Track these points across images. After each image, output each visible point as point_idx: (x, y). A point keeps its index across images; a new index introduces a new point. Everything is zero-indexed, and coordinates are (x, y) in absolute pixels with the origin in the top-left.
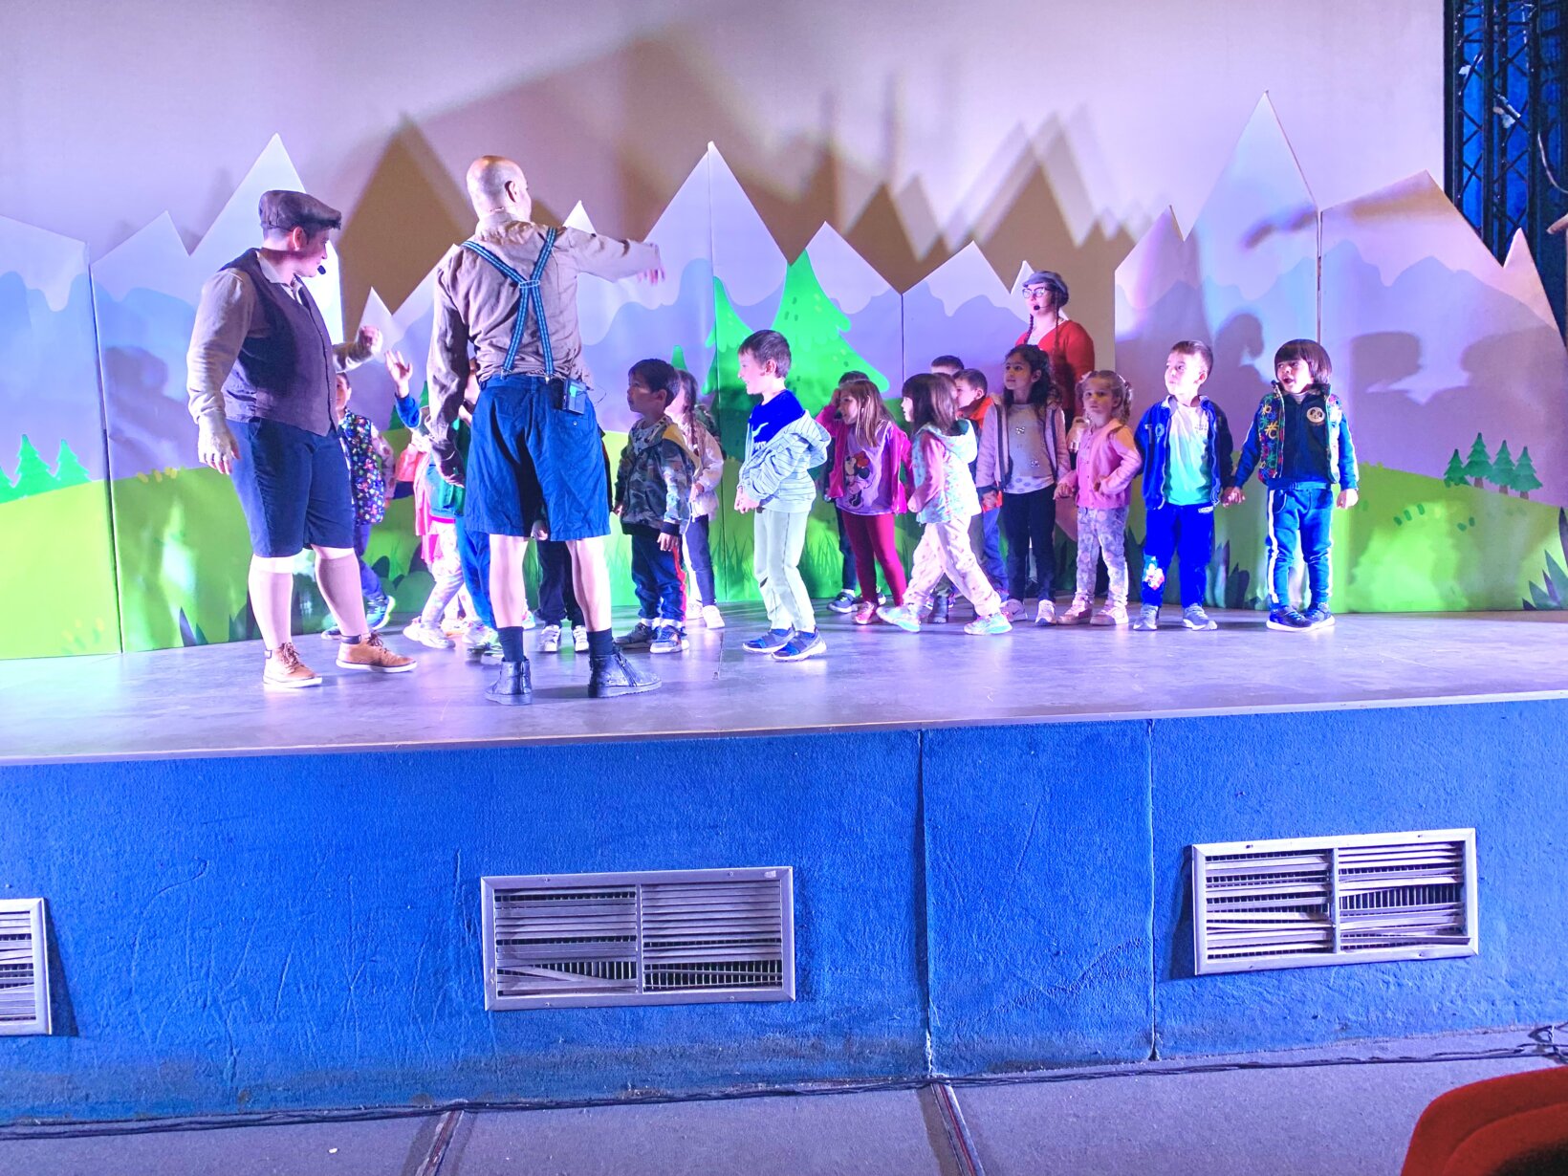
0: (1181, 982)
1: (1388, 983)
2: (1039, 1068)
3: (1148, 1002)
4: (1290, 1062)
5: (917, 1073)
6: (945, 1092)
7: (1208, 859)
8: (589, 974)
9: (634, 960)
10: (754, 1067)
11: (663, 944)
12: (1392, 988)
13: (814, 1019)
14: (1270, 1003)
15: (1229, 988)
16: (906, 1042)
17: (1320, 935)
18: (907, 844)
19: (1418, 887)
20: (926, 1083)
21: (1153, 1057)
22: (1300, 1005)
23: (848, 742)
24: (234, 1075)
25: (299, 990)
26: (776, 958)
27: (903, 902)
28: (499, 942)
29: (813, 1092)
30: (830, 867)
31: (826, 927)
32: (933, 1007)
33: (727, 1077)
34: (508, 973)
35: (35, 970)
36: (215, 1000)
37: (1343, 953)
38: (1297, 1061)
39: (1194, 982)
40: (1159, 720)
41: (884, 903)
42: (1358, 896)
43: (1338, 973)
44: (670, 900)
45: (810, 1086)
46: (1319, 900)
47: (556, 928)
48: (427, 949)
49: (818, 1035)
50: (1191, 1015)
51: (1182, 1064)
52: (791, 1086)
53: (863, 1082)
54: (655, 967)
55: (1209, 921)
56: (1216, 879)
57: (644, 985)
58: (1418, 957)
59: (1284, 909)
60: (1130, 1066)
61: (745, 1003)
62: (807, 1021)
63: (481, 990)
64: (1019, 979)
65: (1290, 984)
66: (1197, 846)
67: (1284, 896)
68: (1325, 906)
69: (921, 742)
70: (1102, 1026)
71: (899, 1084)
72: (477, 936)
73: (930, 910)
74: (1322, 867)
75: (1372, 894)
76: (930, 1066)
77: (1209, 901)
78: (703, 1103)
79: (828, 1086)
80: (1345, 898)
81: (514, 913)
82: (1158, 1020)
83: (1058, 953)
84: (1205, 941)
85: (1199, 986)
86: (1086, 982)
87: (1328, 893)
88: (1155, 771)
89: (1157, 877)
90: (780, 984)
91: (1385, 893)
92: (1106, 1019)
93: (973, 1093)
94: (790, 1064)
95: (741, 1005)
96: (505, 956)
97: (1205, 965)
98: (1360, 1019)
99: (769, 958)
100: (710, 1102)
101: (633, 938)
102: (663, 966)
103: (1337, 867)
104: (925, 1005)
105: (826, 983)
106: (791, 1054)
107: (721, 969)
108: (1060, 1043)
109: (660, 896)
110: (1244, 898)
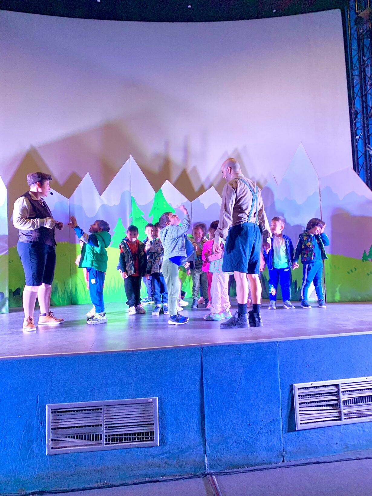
0: (292, 433)
1: (360, 431)
2: (245, 467)
3: (281, 441)
4: (330, 461)
5: (203, 471)
6: (212, 477)
7: (299, 389)
8: (85, 439)
9: (101, 433)
10: (144, 472)
11: (112, 427)
13: (166, 453)
14: (322, 439)
15: (308, 435)
16: (199, 460)
17: (337, 414)
19: (367, 396)
20: (205, 475)
21: (283, 461)
22: (332, 440)
23: (177, 352)
26: (152, 431)
27: (197, 408)
28: (52, 429)
29: (165, 480)
30: (171, 397)
31: (170, 419)
32: (207, 446)
33: (135, 476)
34: (55, 440)
38: (332, 460)
39: (296, 433)
40: (280, 341)
41: (190, 409)
42: (348, 400)
43: (343, 428)
44: (115, 410)
45: (165, 478)
46: (336, 402)
47: (73, 423)
48: (25, 432)
49: (168, 458)
50: (295, 445)
51: (293, 464)
52: (158, 479)
53: (183, 476)
54: (109, 436)
55: (300, 411)
56: (301, 396)
57: (105, 443)
58: (369, 421)
59: (324, 406)
60: (276, 465)
61: (141, 447)
62: (163, 454)
63: (45, 447)
64: (237, 434)
65: (328, 432)
66: (295, 385)
67: (324, 401)
68: (338, 404)
69: (202, 351)
70: (266, 450)
71: (196, 476)
73: (206, 411)
74: (336, 390)
75: (352, 399)
76: (207, 468)
77: (300, 404)
78: (126, 487)
79: (170, 478)
80: (344, 401)
81: (58, 417)
82: (284, 447)
83: (250, 425)
84: (299, 418)
85: (298, 435)
86: (260, 434)
87: (338, 400)
88: (280, 359)
89: (282, 396)
90: (153, 440)
91: (357, 399)
92: (267, 447)
93: (222, 478)
94: (157, 470)
95: (140, 449)
96: (53, 434)
97: (299, 427)
98: (352, 444)
99: (149, 431)
100: (128, 486)
101: (101, 425)
102: (112, 435)
103: (341, 390)
104: (205, 445)
105: (170, 439)
106: (158, 466)
107: (133, 435)
108: (252, 457)
109: (111, 409)
110: (311, 402)
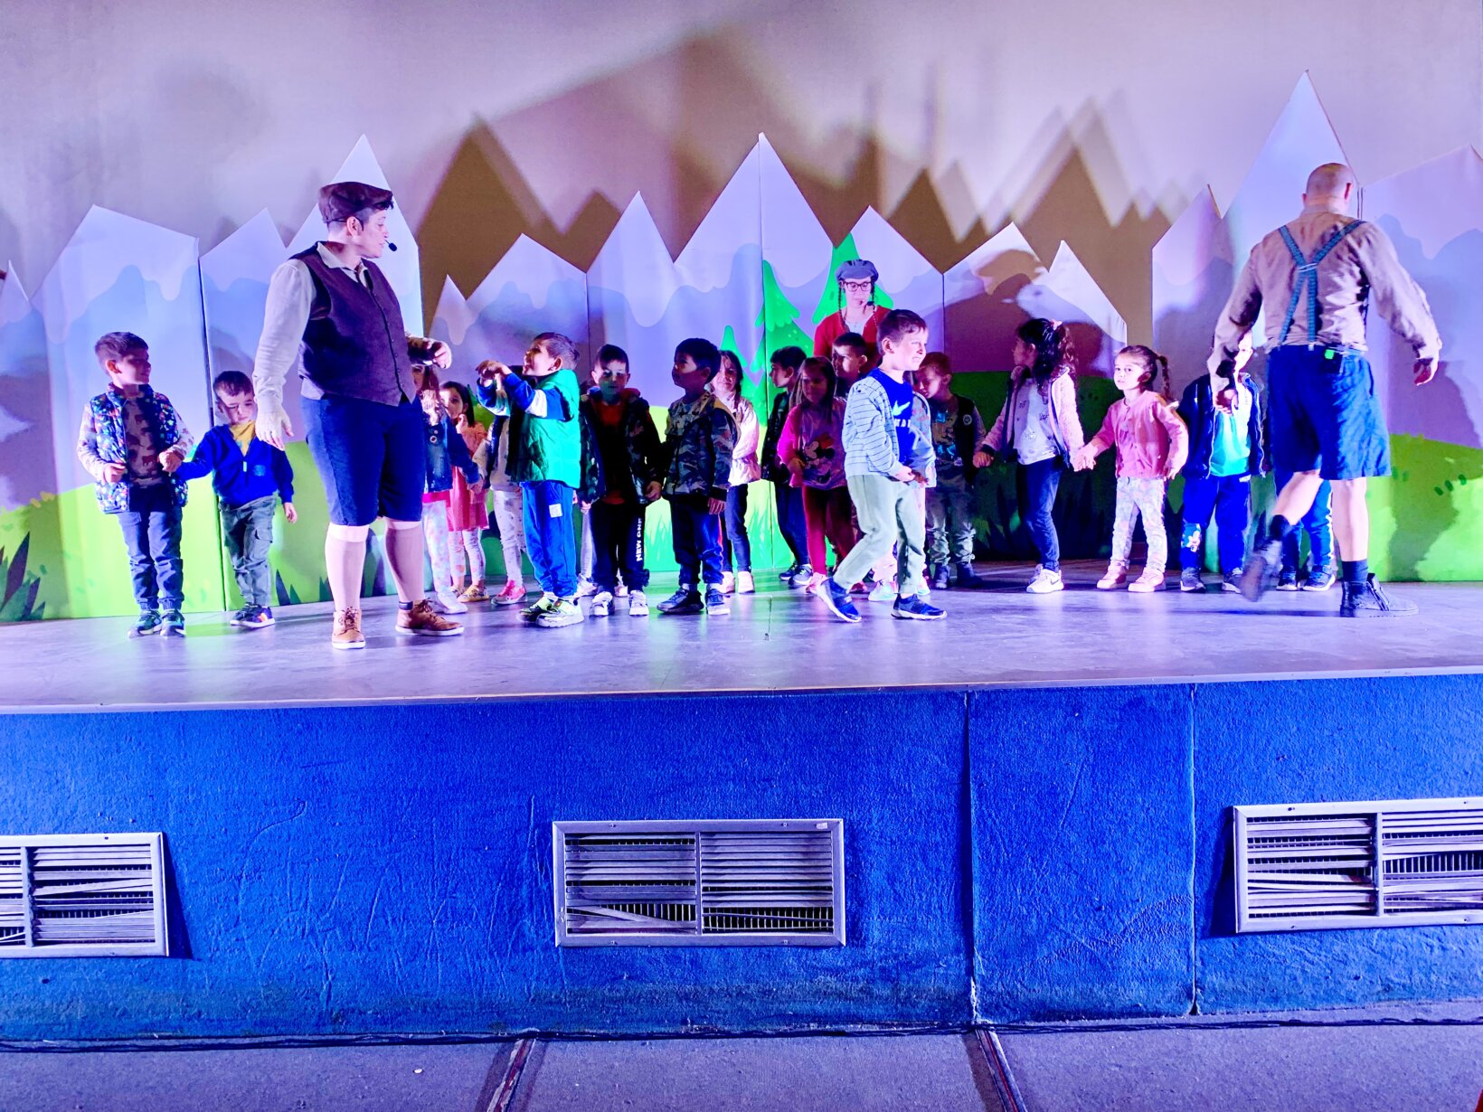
0: (1222, 940)
1: (1432, 947)
2: (1081, 1018)
3: (1189, 957)
4: (1331, 1021)
5: (963, 1019)
6: (990, 1038)
7: (1250, 820)
8: (651, 915)
9: (694, 903)
10: (805, 1008)
11: (721, 889)
12: (1436, 951)
14: (1312, 963)
15: (1270, 948)
16: (951, 989)
17: (1363, 898)
18: (949, 800)
19: (1463, 853)
20: (969, 1029)
21: (1194, 1012)
22: (1342, 965)
23: (897, 703)
24: (329, 997)
25: (387, 922)
26: (828, 905)
27: (949, 856)
28: (569, 883)
29: (862, 1034)
30: (879, 821)
31: (875, 878)
32: (978, 957)
33: (782, 1017)
34: (576, 911)
35: (154, 897)
36: (312, 931)
37: (1387, 916)
38: (1338, 1019)
39: (1236, 941)
40: (1201, 685)
41: (931, 856)
42: (1402, 861)
43: (1380, 936)
44: (728, 848)
45: (859, 1027)
46: (1362, 864)
47: (622, 871)
48: (503, 887)
49: (867, 979)
50: (1232, 972)
51: (1223, 1020)
52: (841, 1027)
53: (910, 1026)
54: (713, 910)
55: (1250, 881)
56: (1258, 840)
57: (703, 927)
58: (1463, 922)
59: (1327, 871)
60: (1171, 1020)
61: (798, 947)
62: (855, 966)
63: (552, 927)
64: (1061, 931)
65: (1332, 944)
66: (1238, 807)
67: (1327, 858)
68: (1368, 869)
69: (968, 703)
70: (1143, 979)
71: (944, 1029)
72: (549, 877)
73: (976, 864)
74: (1366, 831)
75: (1416, 859)
76: (975, 1012)
77: (1250, 861)
78: (758, 1040)
79: (876, 1028)
80: (1388, 862)
81: (583, 855)
82: (1199, 975)
83: (1100, 909)
84: (1246, 901)
85: (1240, 944)
86: (1127, 936)
87: (1372, 857)
88: (1197, 735)
89: (1199, 836)
90: (831, 931)
91: (1429, 858)
92: (1147, 973)
93: (1016, 1040)
94: (840, 1006)
95: (794, 949)
96: (573, 897)
97: (1246, 924)
98: (1403, 981)
99: (820, 905)
100: (765, 1040)
101: (693, 882)
102: (720, 910)
103: (1380, 831)
104: (970, 955)
105: (875, 930)
106: (840, 995)
107: (775, 914)
108: (1102, 994)
109: (717, 843)
110: (1285, 860)
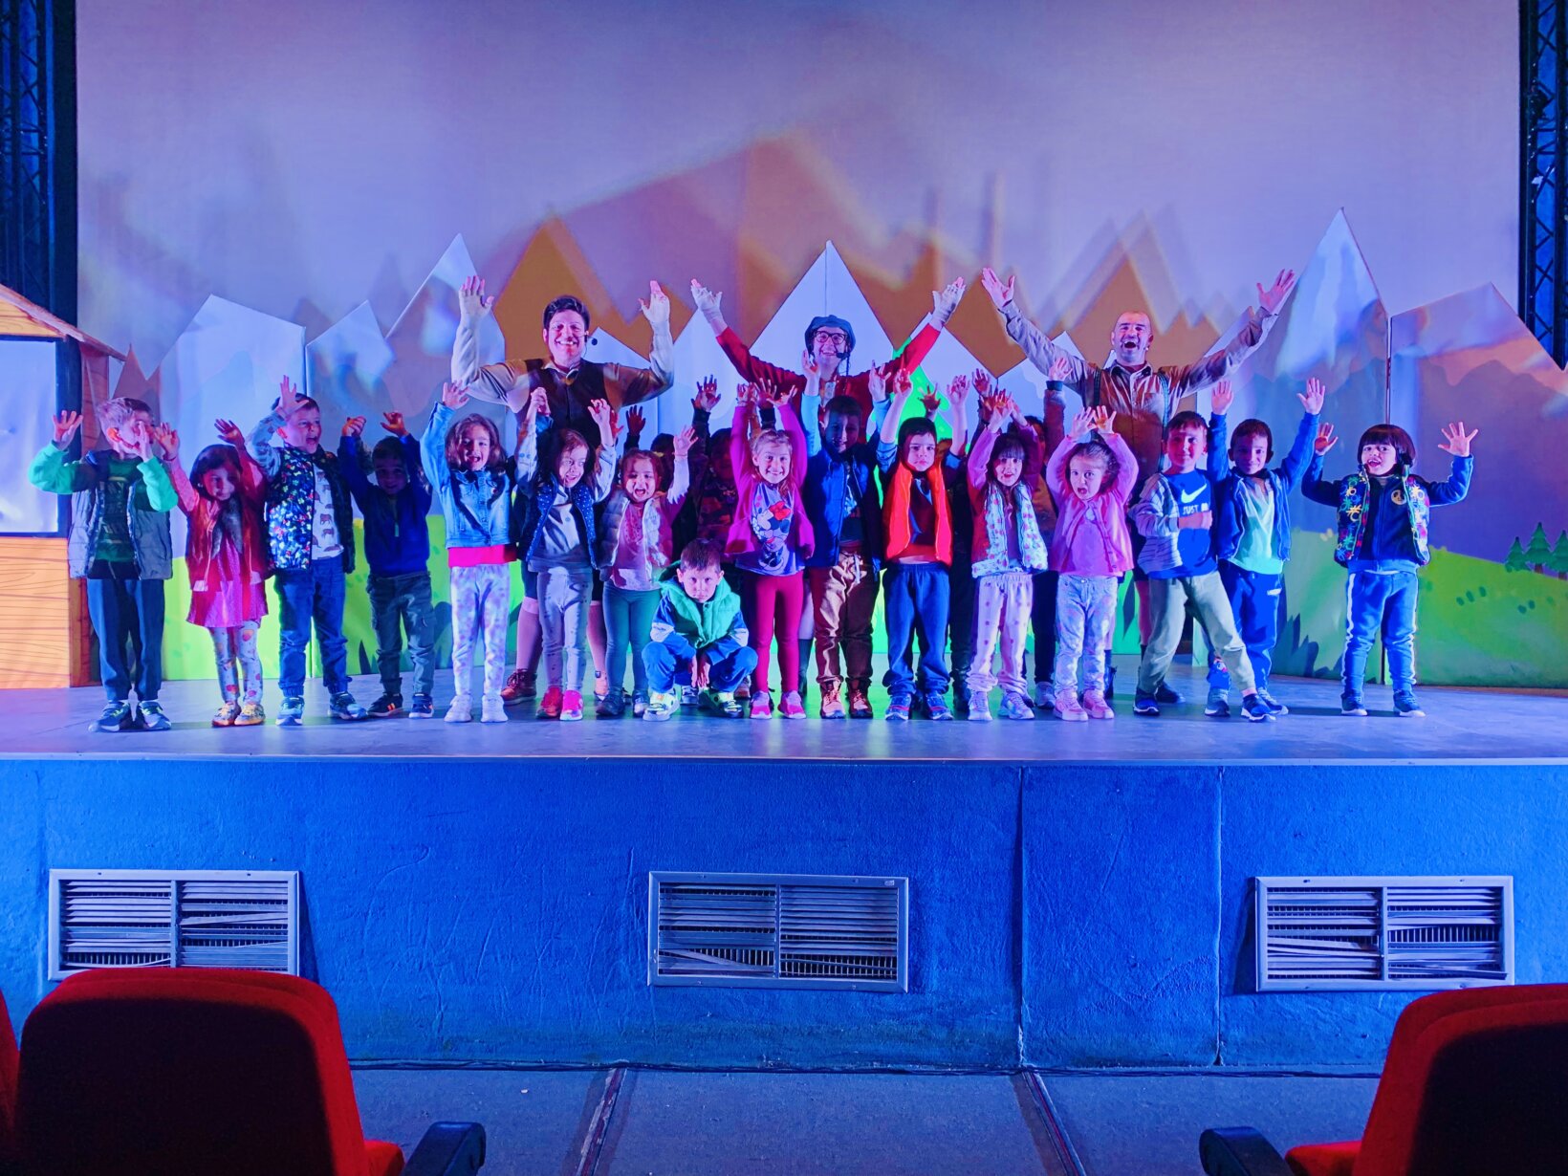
0: (1244, 997)
2: (1117, 1065)
3: (1214, 1012)
4: (1339, 1073)
5: (1012, 1061)
6: (1035, 1079)
7: (1270, 890)
8: (734, 959)
9: (772, 949)
10: (869, 1047)
11: (797, 937)
13: (923, 1009)
14: (1324, 1021)
15: (1287, 1006)
16: (1001, 1035)
17: (1370, 964)
18: (1006, 864)
19: (1460, 926)
20: (1018, 1071)
21: (1217, 1062)
22: (1351, 1025)
23: (959, 774)
24: (441, 1026)
25: (496, 959)
26: (893, 955)
27: (1002, 914)
28: (661, 928)
29: (920, 1073)
30: (940, 880)
31: (937, 932)
32: (1026, 1006)
33: (846, 1054)
34: (667, 954)
35: (289, 929)
36: (429, 964)
37: (1391, 981)
39: (1256, 998)
40: (1229, 767)
41: (986, 913)
42: (1405, 931)
43: (1384, 999)
44: (806, 902)
45: (917, 1067)
46: (1369, 933)
47: (709, 918)
48: (603, 930)
49: (927, 1024)
50: (1253, 1028)
51: (1243, 1069)
52: (902, 1066)
53: (964, 1067)
54: (790, 956)
55: (1269, 945)
56: (1277, 908)
57: (780, 971)
59: (1338, 938)
60: (1197, 1068)
61: (864, 992)
62: (916, 1011)
63: (645, 968)
64: (1100, 986)
65: (1342, 1004)
66: (1259, 878)
67: (1338, 927)
68: (1375, 938)
69: (1022, 776)
70: (1173, 1032)
71: (993, 1070)
72: (643, 922)
73: (1026, 921)
74: (1373, 903)
75: (1418, 930)
76: (1022, 1057)
77: (1270, 927)
78: (827, 1075)
79: (933, 1068)
80: (1393, 932)
81: (675, 903)
82: (1223, 1029)
83: (1135, 965)
84: (1265, 962)
85: (1260, 1001)
86: (1160, 991)
87: (1378, 926)
88: (1225, 811)
89: (1224, 903)
90: (895, 978)
92: (1176, 1026)
93: (1058, 1081)
94: (902, 1048)
95: (861, 994)
96: (666, 940)
97: (1265, 983)
99: (886, 955)
100: (832, 1075)
101: (773, 931)
102: (796, 956)
103: (1386, 904)
104: (1019, 1003)
105: (934, 979)
106: (902, 1038)
107: (845, 961)
108: (1135, 1043)
109: (795, 896)
110: (1301, 927)
